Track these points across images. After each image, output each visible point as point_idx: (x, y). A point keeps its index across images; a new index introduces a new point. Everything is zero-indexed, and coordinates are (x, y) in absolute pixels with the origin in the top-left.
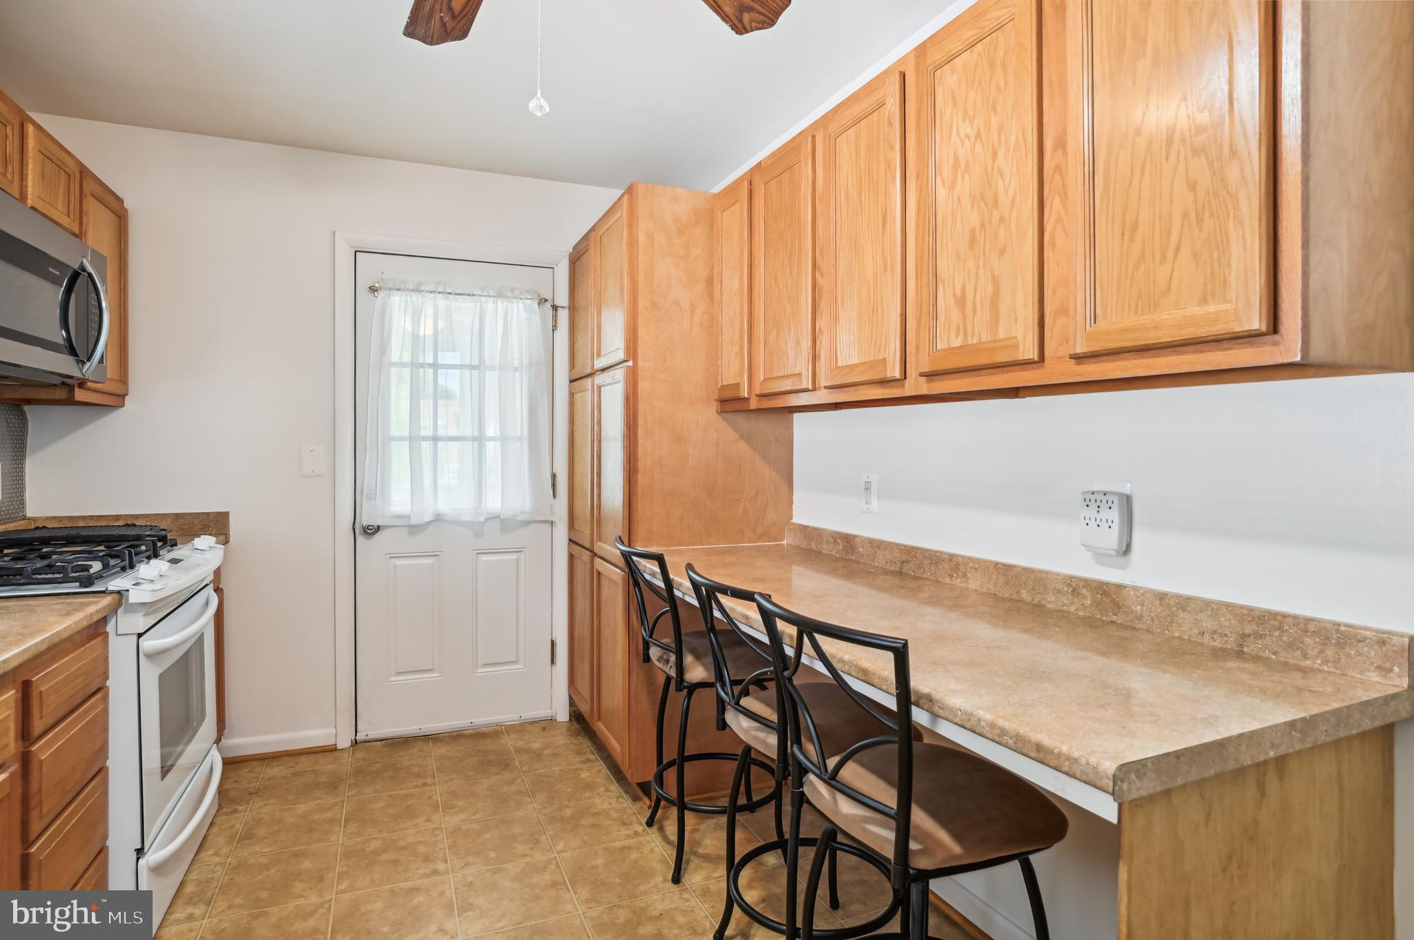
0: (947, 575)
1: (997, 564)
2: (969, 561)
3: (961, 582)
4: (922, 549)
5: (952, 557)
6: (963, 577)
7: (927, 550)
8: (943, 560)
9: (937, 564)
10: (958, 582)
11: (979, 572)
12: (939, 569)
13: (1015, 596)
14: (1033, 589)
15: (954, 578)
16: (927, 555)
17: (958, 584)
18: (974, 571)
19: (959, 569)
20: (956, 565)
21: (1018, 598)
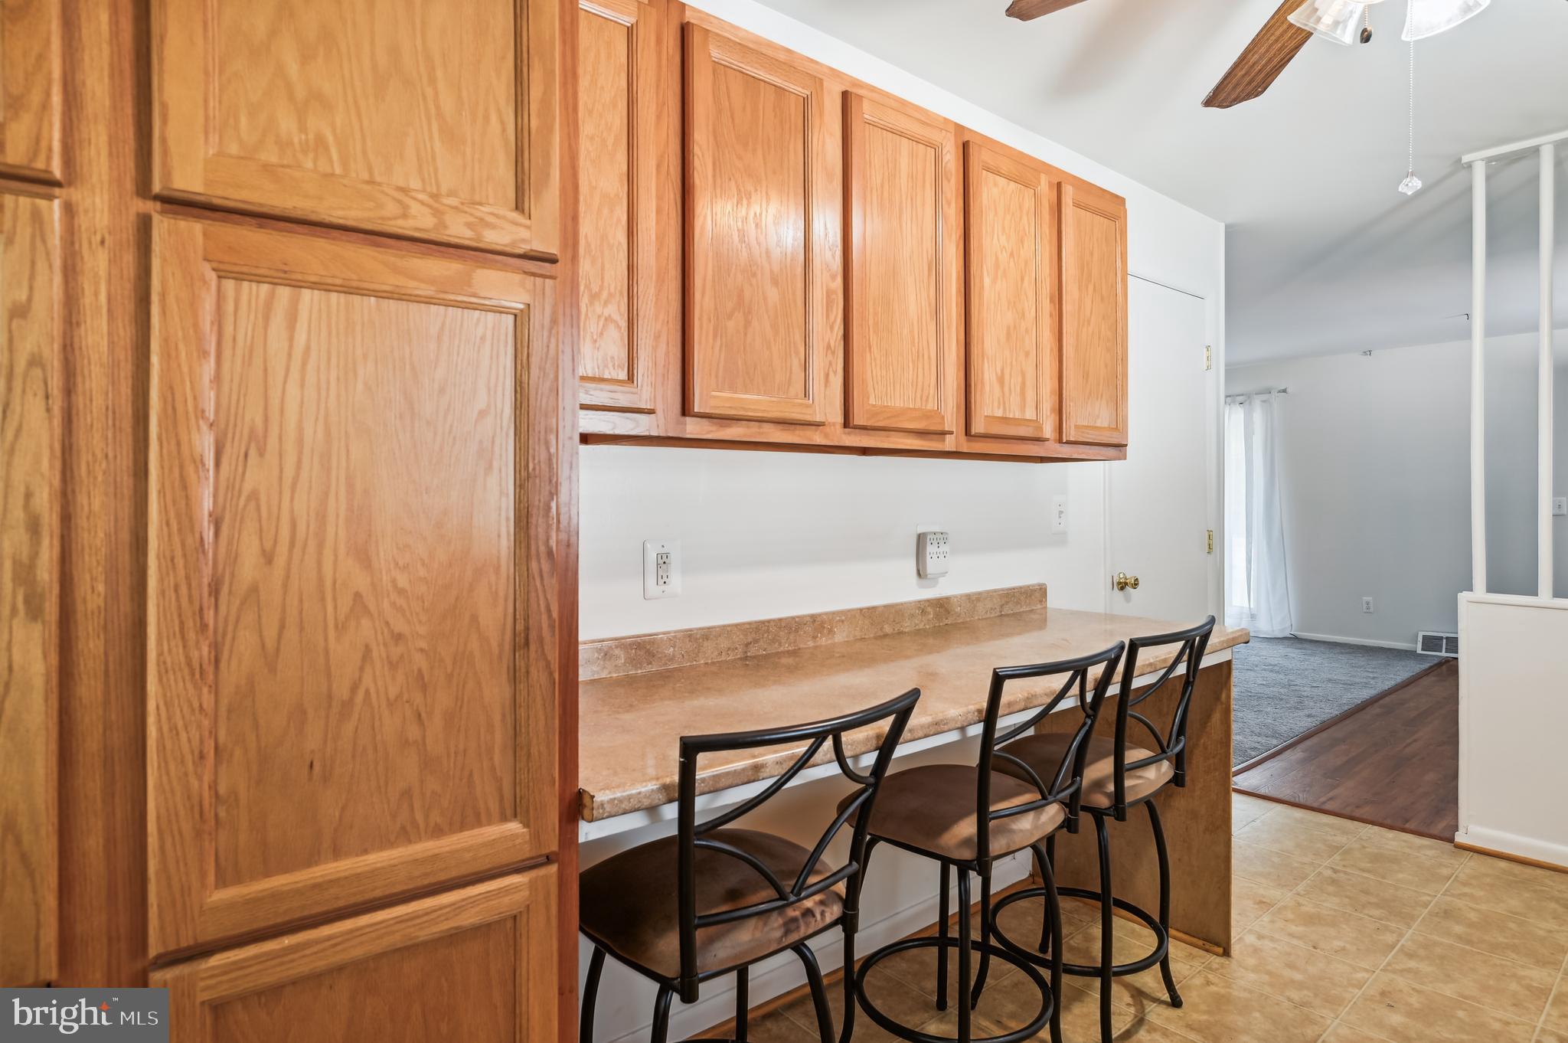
0: (810, 639)
1: (861, 610)
2: (835, 616)
3: (826, 641)
4: (774, 620)
5: (814, 618)
6: (829, 634)
7: (780, 620)
8: (805, 624)
9: (797, 631)
10: (823, 641)
11: (845, 623)
12: (800, 635)
13: (880, 633)
14: (894, 621)
15: (818, 639)
16: (783, 625)
17: (824, 644)
18: (841, 623)
19: (824, 627)
20: (819, 624)
21: (882, 634)
